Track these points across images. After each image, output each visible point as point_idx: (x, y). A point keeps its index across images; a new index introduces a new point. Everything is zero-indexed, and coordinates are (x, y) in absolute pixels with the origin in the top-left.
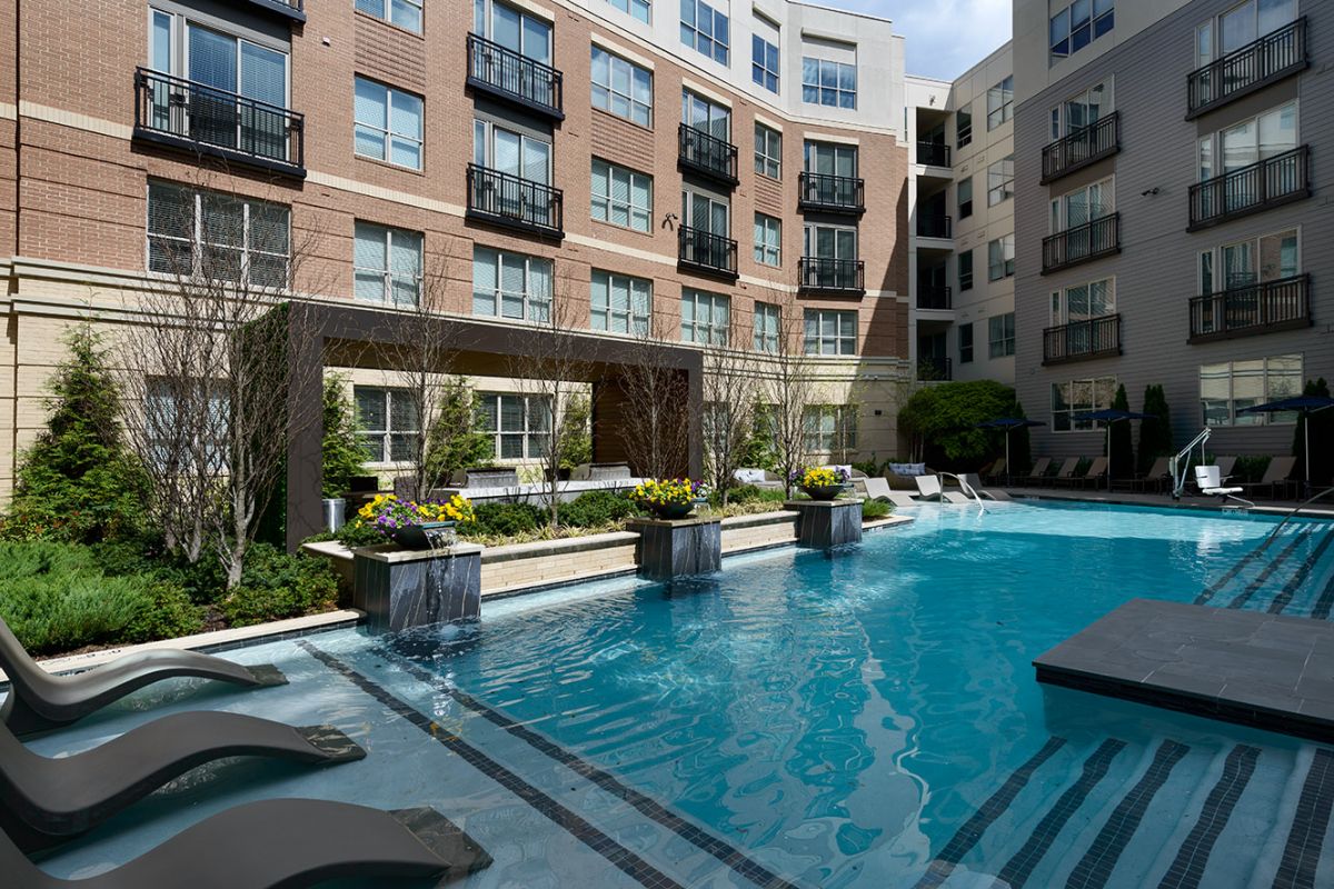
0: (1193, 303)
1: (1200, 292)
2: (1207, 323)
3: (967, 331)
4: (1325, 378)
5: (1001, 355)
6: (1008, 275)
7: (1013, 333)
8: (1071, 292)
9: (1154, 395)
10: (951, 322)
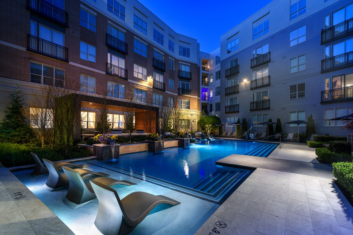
0: (251, 103)
1: (252, 101)
2: (253, 107)
3: (211, 105)
4: (272, 118)
5: (218, 111)
6: (219, 95)
7: (220, 107)
8: (230, 99)
9: (244, 120)
10: (208, 103)
